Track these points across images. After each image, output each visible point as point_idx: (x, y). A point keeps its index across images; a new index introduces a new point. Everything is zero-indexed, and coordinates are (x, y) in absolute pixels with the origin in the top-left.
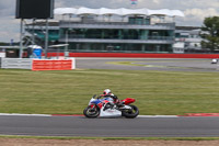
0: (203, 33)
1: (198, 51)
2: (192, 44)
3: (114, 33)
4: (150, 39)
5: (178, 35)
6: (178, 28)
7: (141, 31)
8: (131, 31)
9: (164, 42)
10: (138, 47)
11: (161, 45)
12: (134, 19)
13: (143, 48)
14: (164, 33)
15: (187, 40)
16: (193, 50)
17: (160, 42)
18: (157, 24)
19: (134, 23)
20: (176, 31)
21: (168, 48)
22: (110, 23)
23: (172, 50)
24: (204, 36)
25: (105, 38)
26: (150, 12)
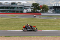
0: (32, 7)
1: (30, 13)
2: (29, 11)
3: (7, 8)
4: (17, 9)
5: (25, 8)
6: (25, 6)
7: (15, 7)
8: (12, 7)
9: (21, 10)
10: (14, 11)
11: (20, 11)
12: (13, 4)
13: (15, 12)
14: (21, 8)
15: (27, 9)
16: (29, 12)
17: (20, 10)
18: (19, 5)
19: (13, 5)
20: (24, 7)
21: (22, 12)
22: (6, 5)
23: (23, 12)
24: (32, 8)
25: (5, 9)
26: (17, 2)
